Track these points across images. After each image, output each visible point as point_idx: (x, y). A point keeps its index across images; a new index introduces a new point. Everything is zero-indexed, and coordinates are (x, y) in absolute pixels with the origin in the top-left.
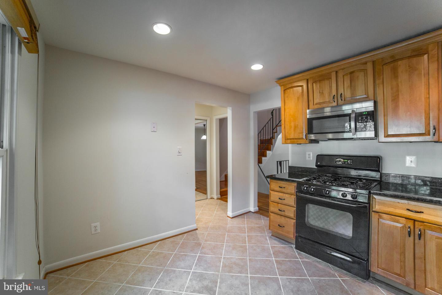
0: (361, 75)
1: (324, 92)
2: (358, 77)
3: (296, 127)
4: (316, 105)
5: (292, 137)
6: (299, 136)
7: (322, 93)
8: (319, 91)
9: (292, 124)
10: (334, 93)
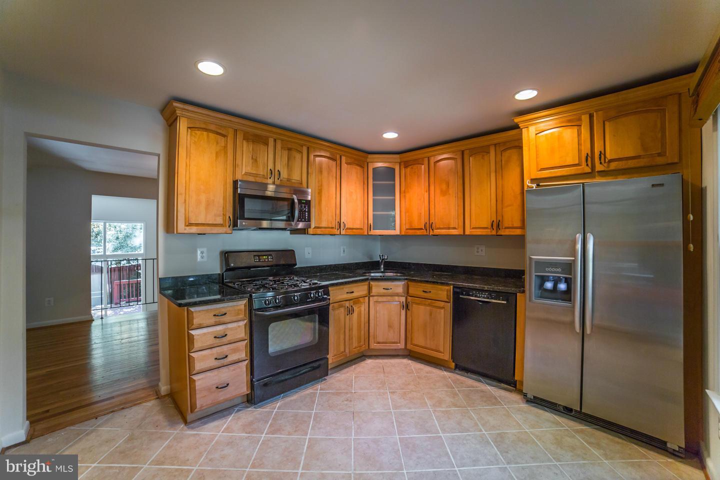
0: (298, 156)
1: (258, 160)
2: (295, 157)
3: (208, 204)
4: (246, 175)
5: (201, 220)
6: (215, 220)
7: (255, 160)
8: (251, 156)
9: (203, 198)
10: (271, 166)
